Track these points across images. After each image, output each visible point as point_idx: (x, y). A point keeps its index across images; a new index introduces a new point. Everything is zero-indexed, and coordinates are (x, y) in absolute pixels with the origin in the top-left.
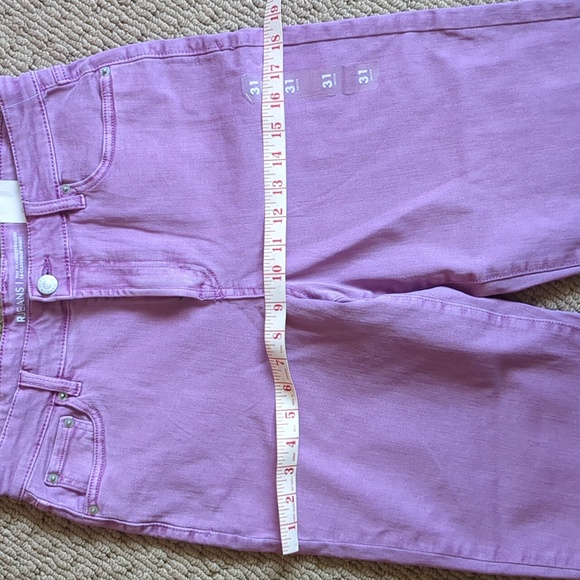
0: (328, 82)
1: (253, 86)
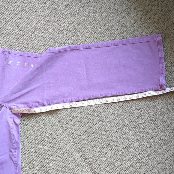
0: (26, 65)
1: (10, 62)
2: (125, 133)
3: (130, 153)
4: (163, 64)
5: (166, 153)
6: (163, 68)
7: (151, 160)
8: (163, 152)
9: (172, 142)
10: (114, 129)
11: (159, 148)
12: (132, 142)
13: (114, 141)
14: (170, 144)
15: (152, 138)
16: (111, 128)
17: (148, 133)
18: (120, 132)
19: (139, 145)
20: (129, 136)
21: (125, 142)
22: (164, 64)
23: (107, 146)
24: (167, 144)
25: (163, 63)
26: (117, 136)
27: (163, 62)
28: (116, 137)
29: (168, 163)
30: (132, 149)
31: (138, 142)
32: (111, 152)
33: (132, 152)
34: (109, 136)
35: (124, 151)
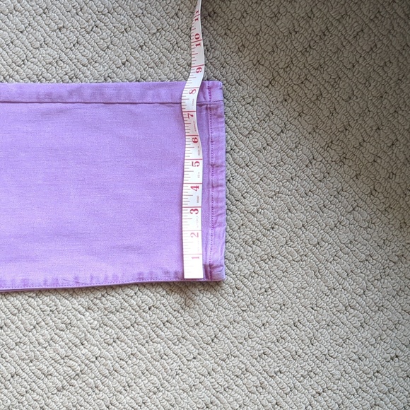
2: (69, 325)
3: (97, 391)
4: (220, 188)
5: (219, 368)
6: (220, 204)
7: (173, 402)
8: (211, 364)
9: (236, 324)
10: (24, 317)
11: (195, 354)
12: (97, 352)
13: (31, 361)
14: (229, 335)
15: (168, 325)
16: (14, 315)
17: (150, 309)
18: (51, 323)
19: (124, 355)
20: (83, 332)
21: (72, 356)
22: (222, 191)
23: (8, 383)
24: (220, 335)
25: (221, 186)
26: (42, 341)
27: (220, 182)
28: (39, 344)
29: (232, 399)
30: (100, 376)
31: (118, 349)
32: (26, 403)
33: (101, 387)
34: (12, 344)
35: (72, 389)
